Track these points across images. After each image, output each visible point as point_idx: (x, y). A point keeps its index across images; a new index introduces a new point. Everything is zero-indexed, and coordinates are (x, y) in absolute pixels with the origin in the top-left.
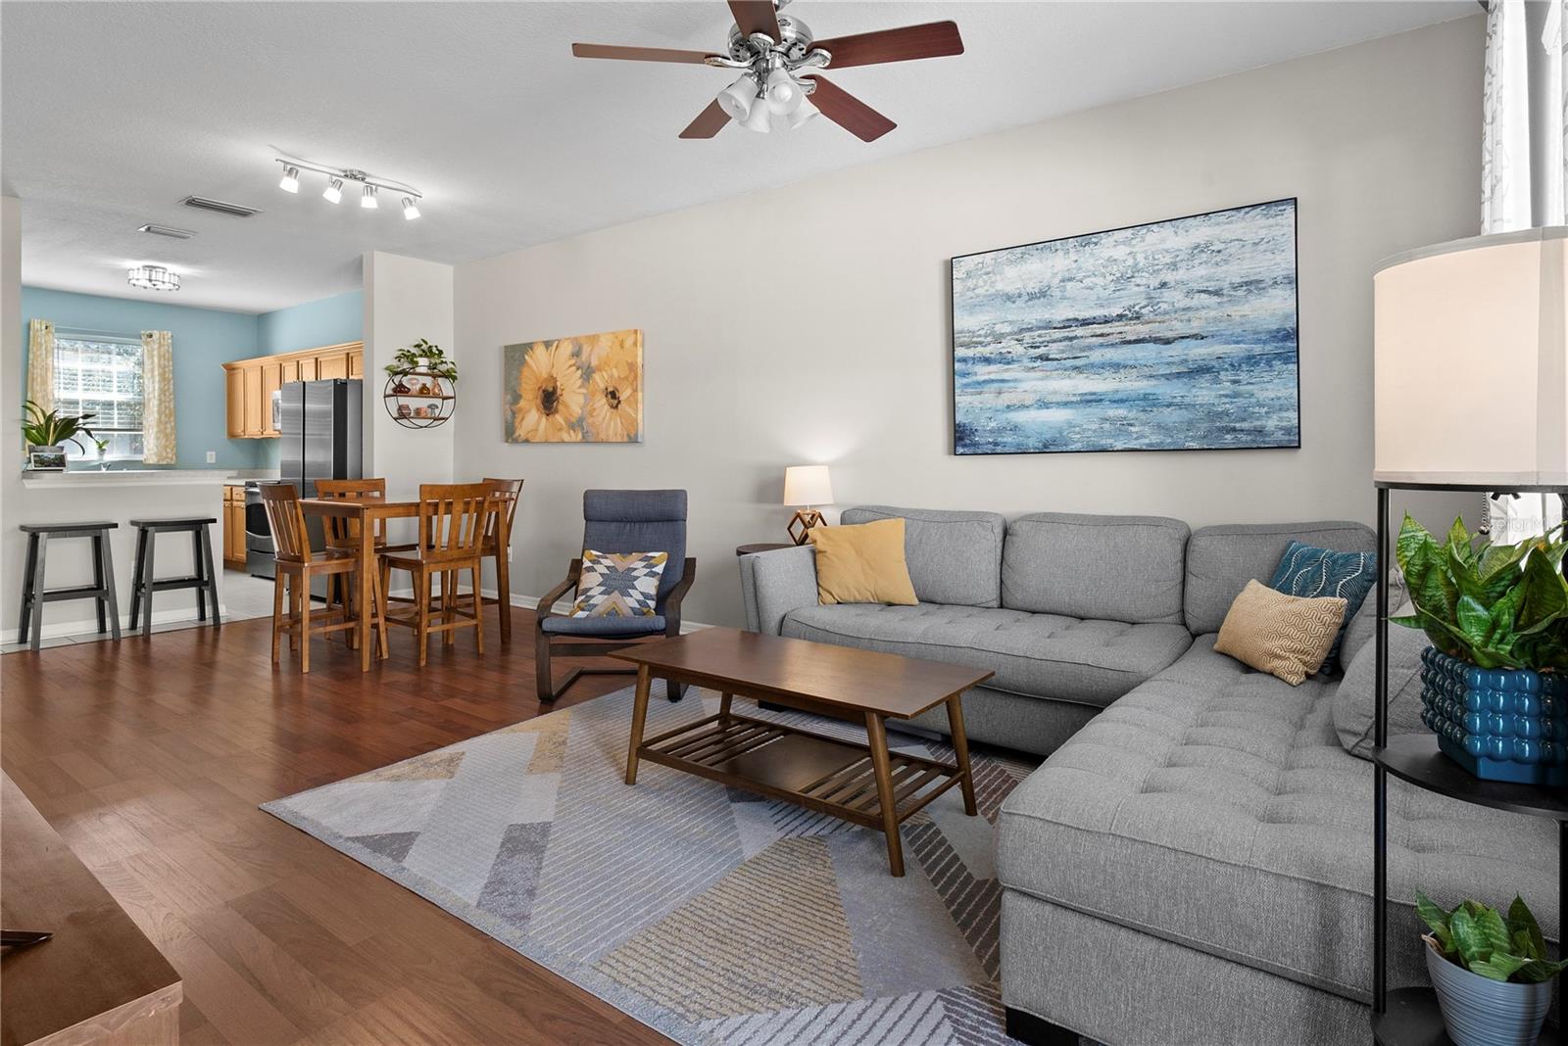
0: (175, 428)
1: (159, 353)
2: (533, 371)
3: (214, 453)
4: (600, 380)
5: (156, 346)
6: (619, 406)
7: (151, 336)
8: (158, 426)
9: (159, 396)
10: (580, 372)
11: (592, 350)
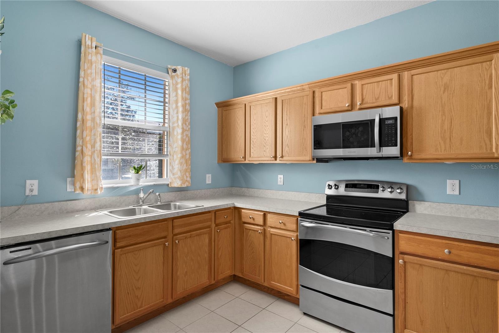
0: (191, 154)
1: (182, 85)
3: (210, 175)
5: (180, 80)
7: (175, 71)
8: (182, 153)
9: (182, 125)
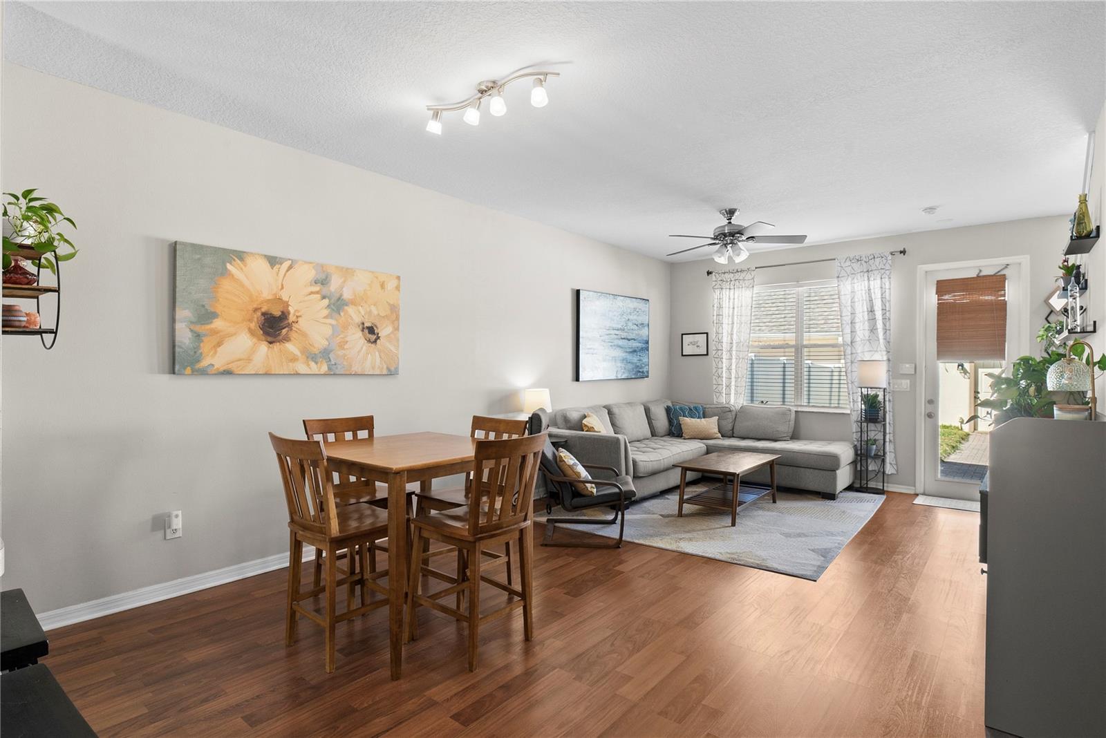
2: (242, 286)
4: (355, 314)
6: (378, 341)
10: (326, 302)
11: (344, 282)
